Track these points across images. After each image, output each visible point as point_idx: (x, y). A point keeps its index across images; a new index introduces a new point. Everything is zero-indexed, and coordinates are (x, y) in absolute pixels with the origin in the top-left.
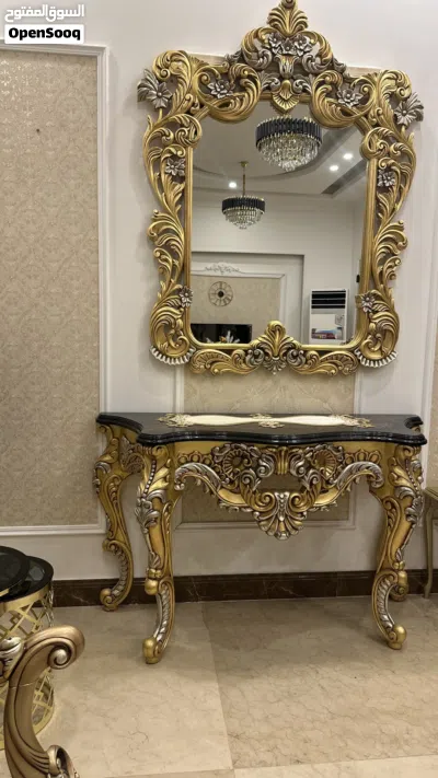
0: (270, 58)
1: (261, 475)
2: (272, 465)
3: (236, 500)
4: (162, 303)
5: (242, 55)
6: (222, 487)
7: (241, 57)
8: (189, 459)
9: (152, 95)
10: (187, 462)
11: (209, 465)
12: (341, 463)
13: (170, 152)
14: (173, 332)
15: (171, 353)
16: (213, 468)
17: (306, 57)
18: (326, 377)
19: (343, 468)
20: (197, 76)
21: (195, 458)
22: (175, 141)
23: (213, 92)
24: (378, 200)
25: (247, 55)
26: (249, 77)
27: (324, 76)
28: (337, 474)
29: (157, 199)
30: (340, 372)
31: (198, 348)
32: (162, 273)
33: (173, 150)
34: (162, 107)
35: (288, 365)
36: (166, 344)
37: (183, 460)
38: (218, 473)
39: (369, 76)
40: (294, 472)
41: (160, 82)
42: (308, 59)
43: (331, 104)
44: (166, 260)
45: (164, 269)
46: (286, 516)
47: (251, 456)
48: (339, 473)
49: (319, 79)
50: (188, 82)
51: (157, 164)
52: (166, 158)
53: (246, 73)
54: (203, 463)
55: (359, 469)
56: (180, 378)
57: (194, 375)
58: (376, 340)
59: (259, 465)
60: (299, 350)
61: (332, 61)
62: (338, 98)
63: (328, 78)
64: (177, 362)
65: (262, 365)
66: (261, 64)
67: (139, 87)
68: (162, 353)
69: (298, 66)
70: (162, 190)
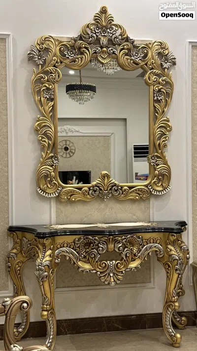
0: (95, 37)
1: (100, 252)
2: (106, 246)
3: (87, 266)
4: (43, 164)
5: (81, 37)
6: (80, 260)
7: (81, 38)
8: (62, 246)
9: (35, 58)
10: (61, 247)
11: (73, 249)
12: (141, 244)
13: (46, 86)
14: (49, 179)
15: (48, 191)
16: (75, 250)
17: (114, 36)
18: (133, 201)
19: (143, 247)
20: (58, 48)
21: (65, 245)
22: (48, 81)
23: (67, 56)
24: (155, 107)
25: (84, 37)
26: (85, 48)
27: (124, 46)
28: (139, 251)
29: (40, 110)
30: (141, 198)
31: (63, 188)
32: (43, 148)
33: (47, 85)
34: (41, 64)
35: (113, 195)
36: (46, 186)
37: (59, 246)
38: (77, 253)
39: (146, 45)
40: (117, 250)
41: (39, 51)
42: (115, 38)
43: (127, 59)
44: (45, 141)
45: (44, 146)
46: (114, 274)
47: (95, 242)
48: (141, 250)
49: (121, 47)
50: (54, 51)
51: (39, 92)
52: (44, 89)
53: (83, 46)
54: (70, 247)
55: (151, 248)
56: (53, 204)
57: (61, 202)
58: (159, 180)
59: (99, 247)
60: (118, 187)
61: (127, 37)
62: (131, 56)
63: (125, 47)
64: (52, 195)
65: (98, 195)
66: (91, 41)
67: (29, 54)
68: (44, 191)
69: (110, 41)
70: (42, 106)
